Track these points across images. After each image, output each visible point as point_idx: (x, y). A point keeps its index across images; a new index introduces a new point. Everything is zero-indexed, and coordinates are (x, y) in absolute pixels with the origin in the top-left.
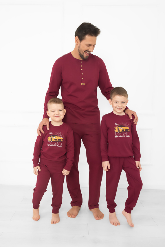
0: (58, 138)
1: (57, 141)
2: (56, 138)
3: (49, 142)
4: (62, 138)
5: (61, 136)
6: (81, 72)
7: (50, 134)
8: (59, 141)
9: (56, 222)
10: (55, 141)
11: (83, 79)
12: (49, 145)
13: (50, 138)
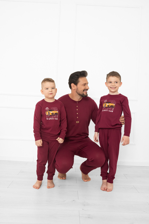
0: (54, 112)
1: (54, 115)
2: (53, 113)
3: (47, 116)
4: (57, 112)
5: (56, 110)
6: (77, 112)
7: (47, 109)
8: (56, 115)
9: (51, 187)
10: (53, 115)
11: (77, 117)
12: (47, 119)
13: (47, 112)
